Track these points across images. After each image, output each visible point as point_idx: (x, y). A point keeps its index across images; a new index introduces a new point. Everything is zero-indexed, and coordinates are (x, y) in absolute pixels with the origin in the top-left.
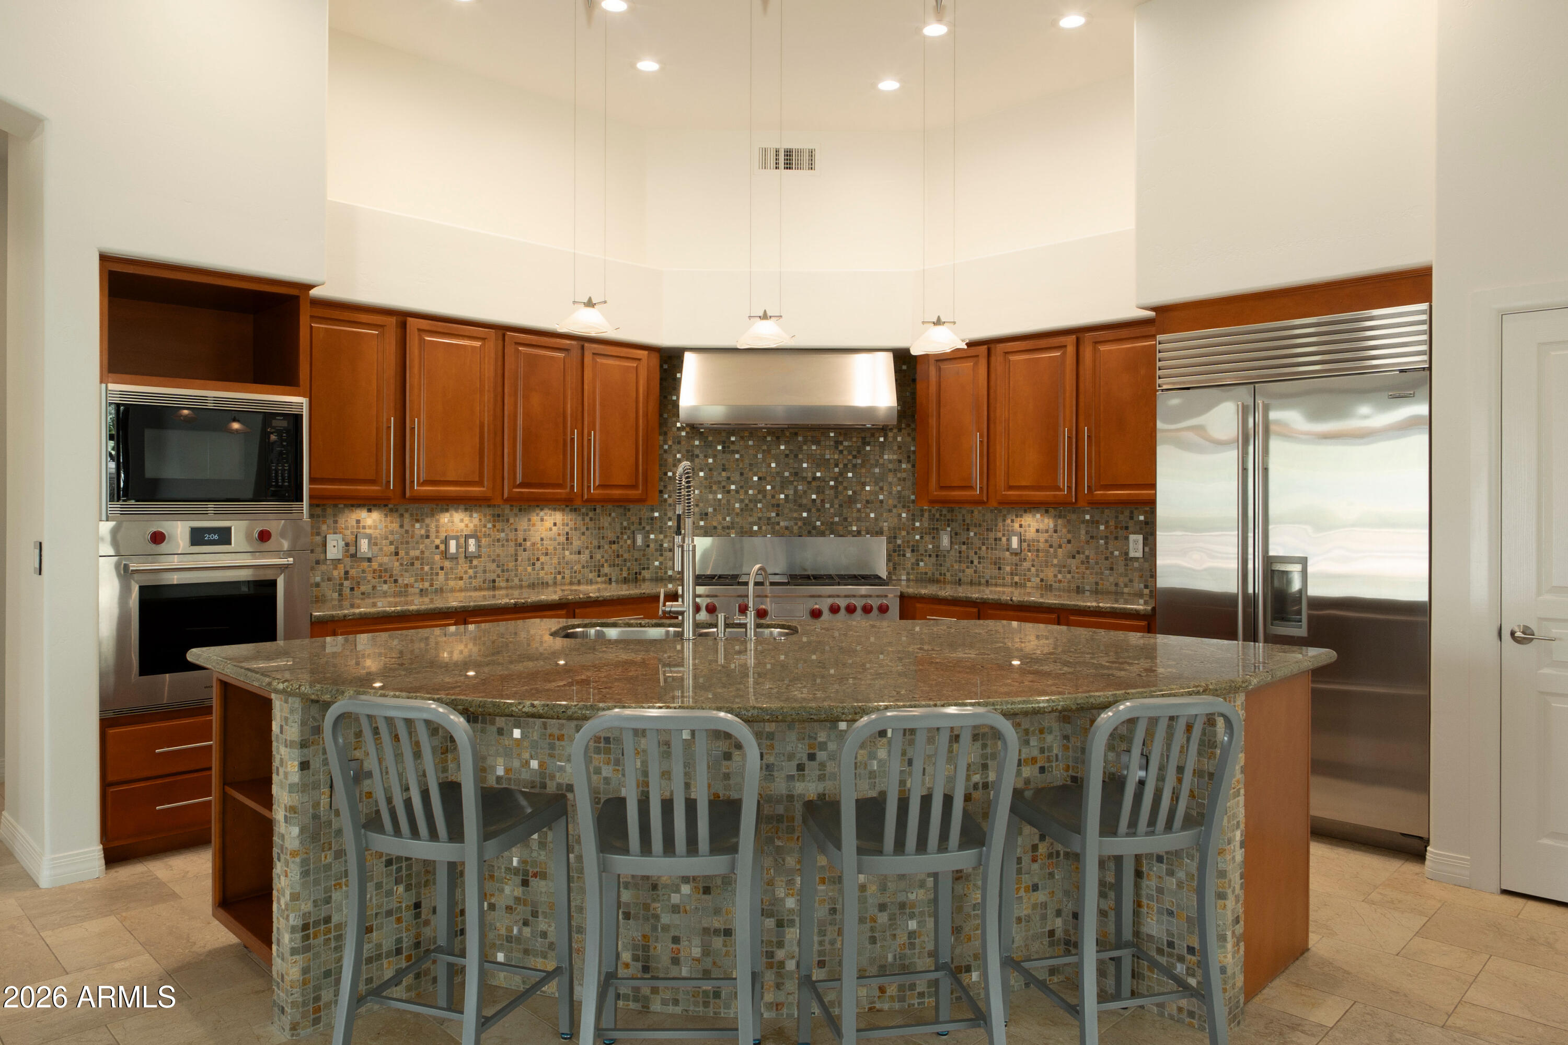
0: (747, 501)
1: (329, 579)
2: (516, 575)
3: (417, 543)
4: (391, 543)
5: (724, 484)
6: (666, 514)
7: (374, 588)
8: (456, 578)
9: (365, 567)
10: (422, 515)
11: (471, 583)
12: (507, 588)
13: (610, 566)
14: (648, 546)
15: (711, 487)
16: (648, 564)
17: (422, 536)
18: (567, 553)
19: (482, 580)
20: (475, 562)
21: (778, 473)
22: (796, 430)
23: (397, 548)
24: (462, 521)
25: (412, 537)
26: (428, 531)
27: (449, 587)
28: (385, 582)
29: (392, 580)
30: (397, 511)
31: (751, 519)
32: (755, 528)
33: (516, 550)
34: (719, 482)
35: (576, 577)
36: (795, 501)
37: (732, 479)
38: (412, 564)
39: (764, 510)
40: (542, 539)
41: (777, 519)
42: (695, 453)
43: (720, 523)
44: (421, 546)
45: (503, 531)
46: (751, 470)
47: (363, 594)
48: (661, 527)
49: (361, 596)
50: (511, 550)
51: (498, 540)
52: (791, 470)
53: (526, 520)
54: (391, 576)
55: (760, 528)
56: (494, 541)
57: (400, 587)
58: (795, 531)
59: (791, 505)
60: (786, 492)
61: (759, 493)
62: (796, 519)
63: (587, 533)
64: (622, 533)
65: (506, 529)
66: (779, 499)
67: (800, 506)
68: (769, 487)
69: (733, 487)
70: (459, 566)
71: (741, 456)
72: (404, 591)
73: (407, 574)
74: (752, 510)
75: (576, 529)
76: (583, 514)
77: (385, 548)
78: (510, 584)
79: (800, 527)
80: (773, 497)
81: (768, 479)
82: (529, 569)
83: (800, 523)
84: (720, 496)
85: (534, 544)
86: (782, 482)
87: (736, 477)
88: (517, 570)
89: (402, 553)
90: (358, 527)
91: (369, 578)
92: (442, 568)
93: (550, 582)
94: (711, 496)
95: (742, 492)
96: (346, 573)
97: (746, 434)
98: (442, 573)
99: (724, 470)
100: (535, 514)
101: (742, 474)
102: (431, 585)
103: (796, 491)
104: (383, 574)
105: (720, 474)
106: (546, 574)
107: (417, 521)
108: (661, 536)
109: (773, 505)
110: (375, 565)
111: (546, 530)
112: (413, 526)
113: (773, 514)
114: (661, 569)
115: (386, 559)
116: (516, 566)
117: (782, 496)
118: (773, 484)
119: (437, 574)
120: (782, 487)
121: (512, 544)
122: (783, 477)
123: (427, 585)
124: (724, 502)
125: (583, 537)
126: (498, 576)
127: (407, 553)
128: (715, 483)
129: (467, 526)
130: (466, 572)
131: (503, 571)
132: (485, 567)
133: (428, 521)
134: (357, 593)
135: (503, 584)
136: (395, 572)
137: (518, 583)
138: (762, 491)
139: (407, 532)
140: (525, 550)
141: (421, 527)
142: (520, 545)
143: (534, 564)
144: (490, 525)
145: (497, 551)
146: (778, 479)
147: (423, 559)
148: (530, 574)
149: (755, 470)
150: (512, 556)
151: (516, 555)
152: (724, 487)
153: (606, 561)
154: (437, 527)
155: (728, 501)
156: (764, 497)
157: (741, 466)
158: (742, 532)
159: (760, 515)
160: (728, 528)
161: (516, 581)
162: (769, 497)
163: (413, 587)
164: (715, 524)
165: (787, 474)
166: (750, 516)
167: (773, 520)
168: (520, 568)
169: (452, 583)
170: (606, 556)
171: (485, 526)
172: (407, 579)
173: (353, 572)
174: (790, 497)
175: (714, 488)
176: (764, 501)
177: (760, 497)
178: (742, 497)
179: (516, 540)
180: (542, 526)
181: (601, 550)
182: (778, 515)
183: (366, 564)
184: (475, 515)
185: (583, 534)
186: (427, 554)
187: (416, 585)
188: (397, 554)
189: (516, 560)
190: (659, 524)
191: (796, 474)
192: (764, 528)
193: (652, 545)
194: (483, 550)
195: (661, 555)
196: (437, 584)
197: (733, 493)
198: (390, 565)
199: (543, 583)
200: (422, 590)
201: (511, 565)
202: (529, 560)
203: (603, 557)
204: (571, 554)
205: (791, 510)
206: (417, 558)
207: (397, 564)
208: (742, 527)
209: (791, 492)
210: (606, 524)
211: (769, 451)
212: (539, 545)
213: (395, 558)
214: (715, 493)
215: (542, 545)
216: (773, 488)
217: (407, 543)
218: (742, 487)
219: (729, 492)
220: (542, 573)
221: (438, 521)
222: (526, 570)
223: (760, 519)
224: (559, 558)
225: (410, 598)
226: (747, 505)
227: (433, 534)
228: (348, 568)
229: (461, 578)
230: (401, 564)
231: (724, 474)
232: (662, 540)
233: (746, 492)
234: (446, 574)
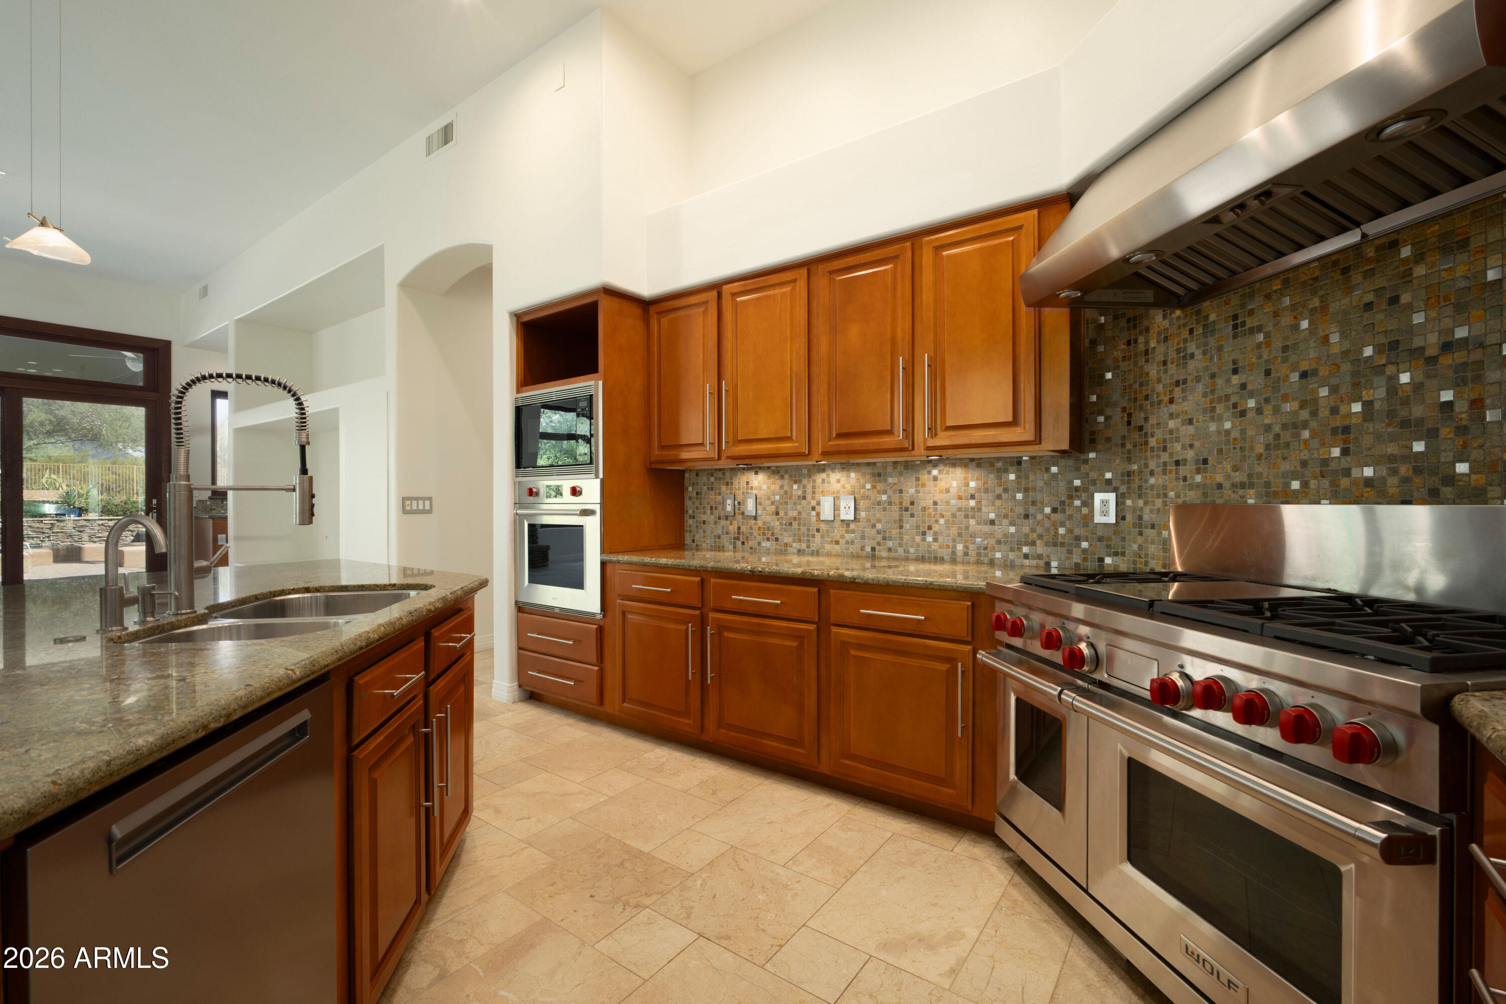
0: (1277, 429)
1: (727, 533)
2: (901, 545)
3: (795, 504)
4: (773, 503)
5: (1234, 399)
6: (1146, 465)
7: (759, 544)
8: (831, 541)
9: (753, 524)
10: (800, 476)
11: (848, 549)
12: (888, 558)
13: (1047, 544)
14: (1124, 518)
15: (1213, 409)
16: (1124, 547)
17: (799, 497)
18: (972, 522)
19: (859, 546)
20: (852, 526)
21: (1345, 354)
22: (1394, 237)
23: (777, 508)
24: (838, 481)
25: (790, 498)
26: (804, 492)
27: (826, 551)
28: (768, 539)
29: (774, 537)
30: (778, 472)
31: (1285, 466)
32: (1295, 485)
33: (901, 515)
34: (1227, 397)
35: (986, 555)
36: (1391, 414)
37: (1249, 387)
38: (791, 524)
39: (1315, 443)
40: (935, 503)
41: (1345, 463)
42: (1189, 351)
43: (1228, 477)
44: (799, 507)
45: (885, 492)
46: (1285, 360)
47: (751, 548)
48: (1140, 487)
49: (749, 550)
50: (896, 515)
51: (879, 503)
52: (1381, 339)
53: (914, 479)
54: (773, 534)
55: (1305, 484)
56: (873, 504)
57: (781, 546)
58: (1391, 491)
59: (1381, 426)
60: (1367, 395)
61: (1302, 407)
62: (1392, 459)
63: (1005, 496)
64: (1071, 497)
65: (888, 491)
66: (1350, 414)
67: (1405, 424)
68: (1324, 392)
69: (1251, 403)
70: (836, 530)
71: (1267, 335)
72: (783, 551)
73: (786, 534)
74: (1288, 445)
75: (986, 491)
76: (999, 470)
77: (768, 508)
78: (893, 554)
79: (1405, 480)
80: (1334, 411)
81: (1324, 371)
82: (918, 539)
83: (1404, 470)
84: (1228, 425)
85: (924, 509)
86: (1355, 374)
87: (1256, 381)
88: (902, 539)
89: (782, 513)
90: (747, 488)
91: (755, 535)
92: (818, 530)
93: (947, 558)
94: (1213, 427)
95: (1268, 409)
96: (739, 528)
97: (1277, 285)
98: (818, 535)
99: (1235, 371)
100: (925, 472)
101: (1268, 373)
102: (808, 547)
103: (1393, 387)
104: (768, 533)
105: (1228, 381)
106: (940, 547)
107: (796, 482)
108: (1141, 503)
109: (1334, 431)
110: (760, 523)
111: (941, 492)
112: (792, 487)
113: (1336, 452)
114: (1140, 557)
115: (768, 518)
116: (901, 534)
117: (1357, 407)
118: (1334, 381)
119: (813, 536)
120: (1356, 385)
121: (896, 508)
122: (1358, 361)
123: (804, 546)
124: (1235, 434)
125: (998, 503)
126: (879, 544)
127: (786, 514)
128: (1220, 400)
129: (843, 486)
130: (842, 536)
131: (884, 538)
132: (863, 532)
133: (805, 481)
134: (747, 546)
135: (884, 554)
136: (776, 531)
137: (903, 554)
138: (1309, 403)
139: (786, 493)
140: (912, 516)
141: (799, 488)
142: (907, 509)
143: (924, 534)
144: (868, 486)
145: (878, 515)
146: (1346, 367)
147: (800, 519)
148: (918, 545)
149: (1293, 358)
150: (895, 522)
151: (901, 521)
152: (1235, 406)
153: (1040, 537)
154: (814, 487)
155: (1243, 432)
156: (1314, 414)
157: (1265, 357)
158: (1267, 494)
159: (1305, 455)
160: (1243, 485)
161: (901, 551)
162: (1324, 413)
163: (791, 547)
164: (1219, 478)
165: (1368, 351)
166: (1285, 459)
167: (1333, 466)
168: (906, 537)
169: (828, 547)
170: (1040, 530)
171: (864, 487)
172: (787, 539)
173: (743, 528)
174: (1377, 406)
175: (1220, 409)
176: (1314, 424)
177: (1304, 415)
178: (1267, 421)
179: (901, 503)
180: (935, 486)
181: (1031, 521)
182: (1345, 452)
183: (753, 522)
184: (853, 475)
185: (999, 497)
186: (804, 515)
187: (795, 545)
188: (777, 513)
189: (901, 527)
190: (1137, 482)
191: (1394, 346)
192: (1313, 484)
193: (1129, 517)
194: (863, 514)
195: (1141, 534)
196: (814, 547)
197: (1250, 415)
198: (772, 524)
199: (936, 558)
200: (799, 551)
201: (895, 532)
202: (918, 527)
203: (1033, 530)
204: (978, 523)
205: (1378, 437)
206: (795, 519)
207: (777, 523)
208: (1268, 484)
209: (1381, 393)
210: (1040, 484)
211: (1324, 308)
212: (931, 510)
213: (775, 517)
214: (1220, 419)
215: (935, 510)
216: (1334, 390)
217: (786, 503)
218: (1267, 400)
219: (1243, 413)
220: (935, 546)
221: (814, 481)
222: (913, 540)
223: (1304, 464)
224: (960, 528)
225: (789, 557)
226: (1277, 436)
227: (809, 497)
228: (740, 525)
229: (837, 543)
230: (781, 524)
231: (1235, 379)
232: (1141, 509)
233: (1277, 410)
234: (822, 537)
